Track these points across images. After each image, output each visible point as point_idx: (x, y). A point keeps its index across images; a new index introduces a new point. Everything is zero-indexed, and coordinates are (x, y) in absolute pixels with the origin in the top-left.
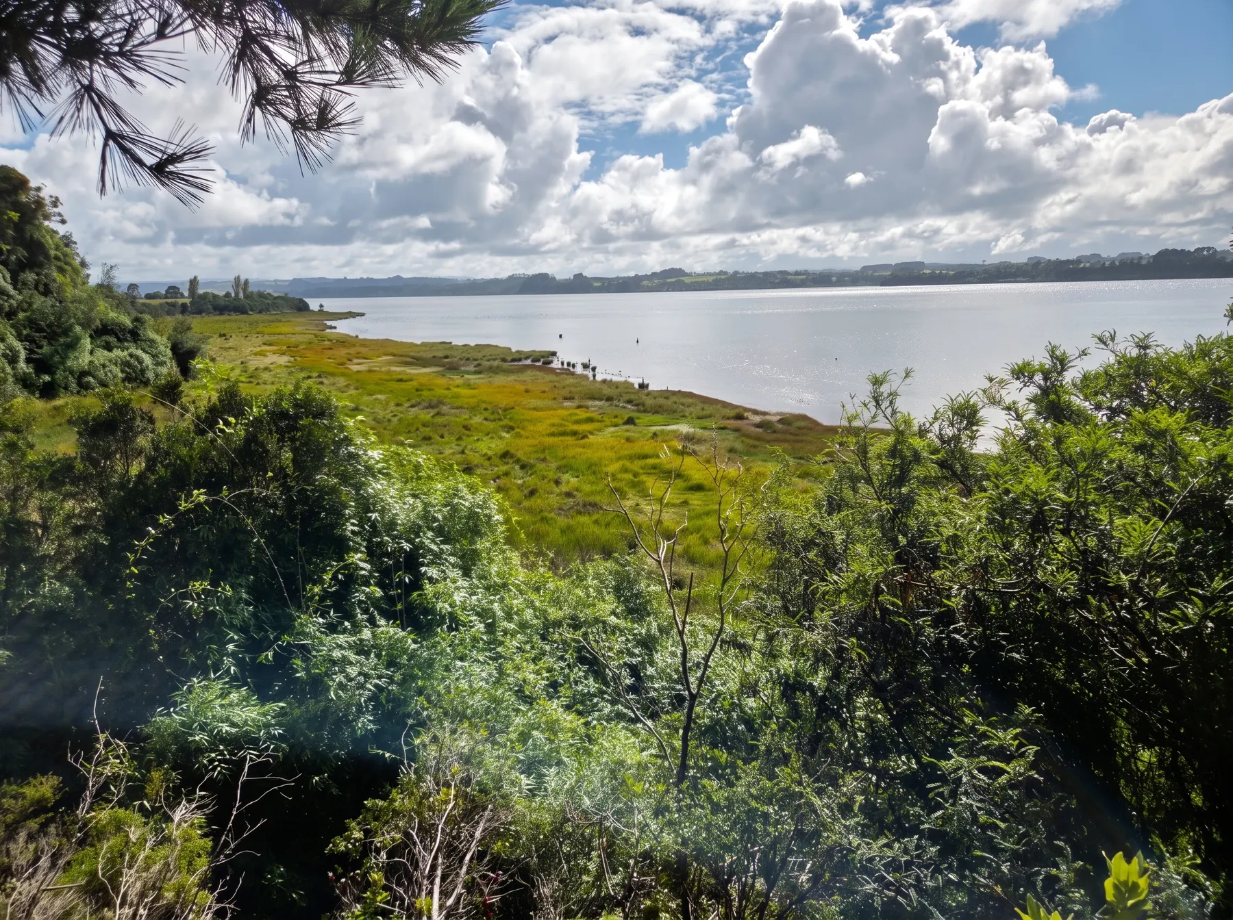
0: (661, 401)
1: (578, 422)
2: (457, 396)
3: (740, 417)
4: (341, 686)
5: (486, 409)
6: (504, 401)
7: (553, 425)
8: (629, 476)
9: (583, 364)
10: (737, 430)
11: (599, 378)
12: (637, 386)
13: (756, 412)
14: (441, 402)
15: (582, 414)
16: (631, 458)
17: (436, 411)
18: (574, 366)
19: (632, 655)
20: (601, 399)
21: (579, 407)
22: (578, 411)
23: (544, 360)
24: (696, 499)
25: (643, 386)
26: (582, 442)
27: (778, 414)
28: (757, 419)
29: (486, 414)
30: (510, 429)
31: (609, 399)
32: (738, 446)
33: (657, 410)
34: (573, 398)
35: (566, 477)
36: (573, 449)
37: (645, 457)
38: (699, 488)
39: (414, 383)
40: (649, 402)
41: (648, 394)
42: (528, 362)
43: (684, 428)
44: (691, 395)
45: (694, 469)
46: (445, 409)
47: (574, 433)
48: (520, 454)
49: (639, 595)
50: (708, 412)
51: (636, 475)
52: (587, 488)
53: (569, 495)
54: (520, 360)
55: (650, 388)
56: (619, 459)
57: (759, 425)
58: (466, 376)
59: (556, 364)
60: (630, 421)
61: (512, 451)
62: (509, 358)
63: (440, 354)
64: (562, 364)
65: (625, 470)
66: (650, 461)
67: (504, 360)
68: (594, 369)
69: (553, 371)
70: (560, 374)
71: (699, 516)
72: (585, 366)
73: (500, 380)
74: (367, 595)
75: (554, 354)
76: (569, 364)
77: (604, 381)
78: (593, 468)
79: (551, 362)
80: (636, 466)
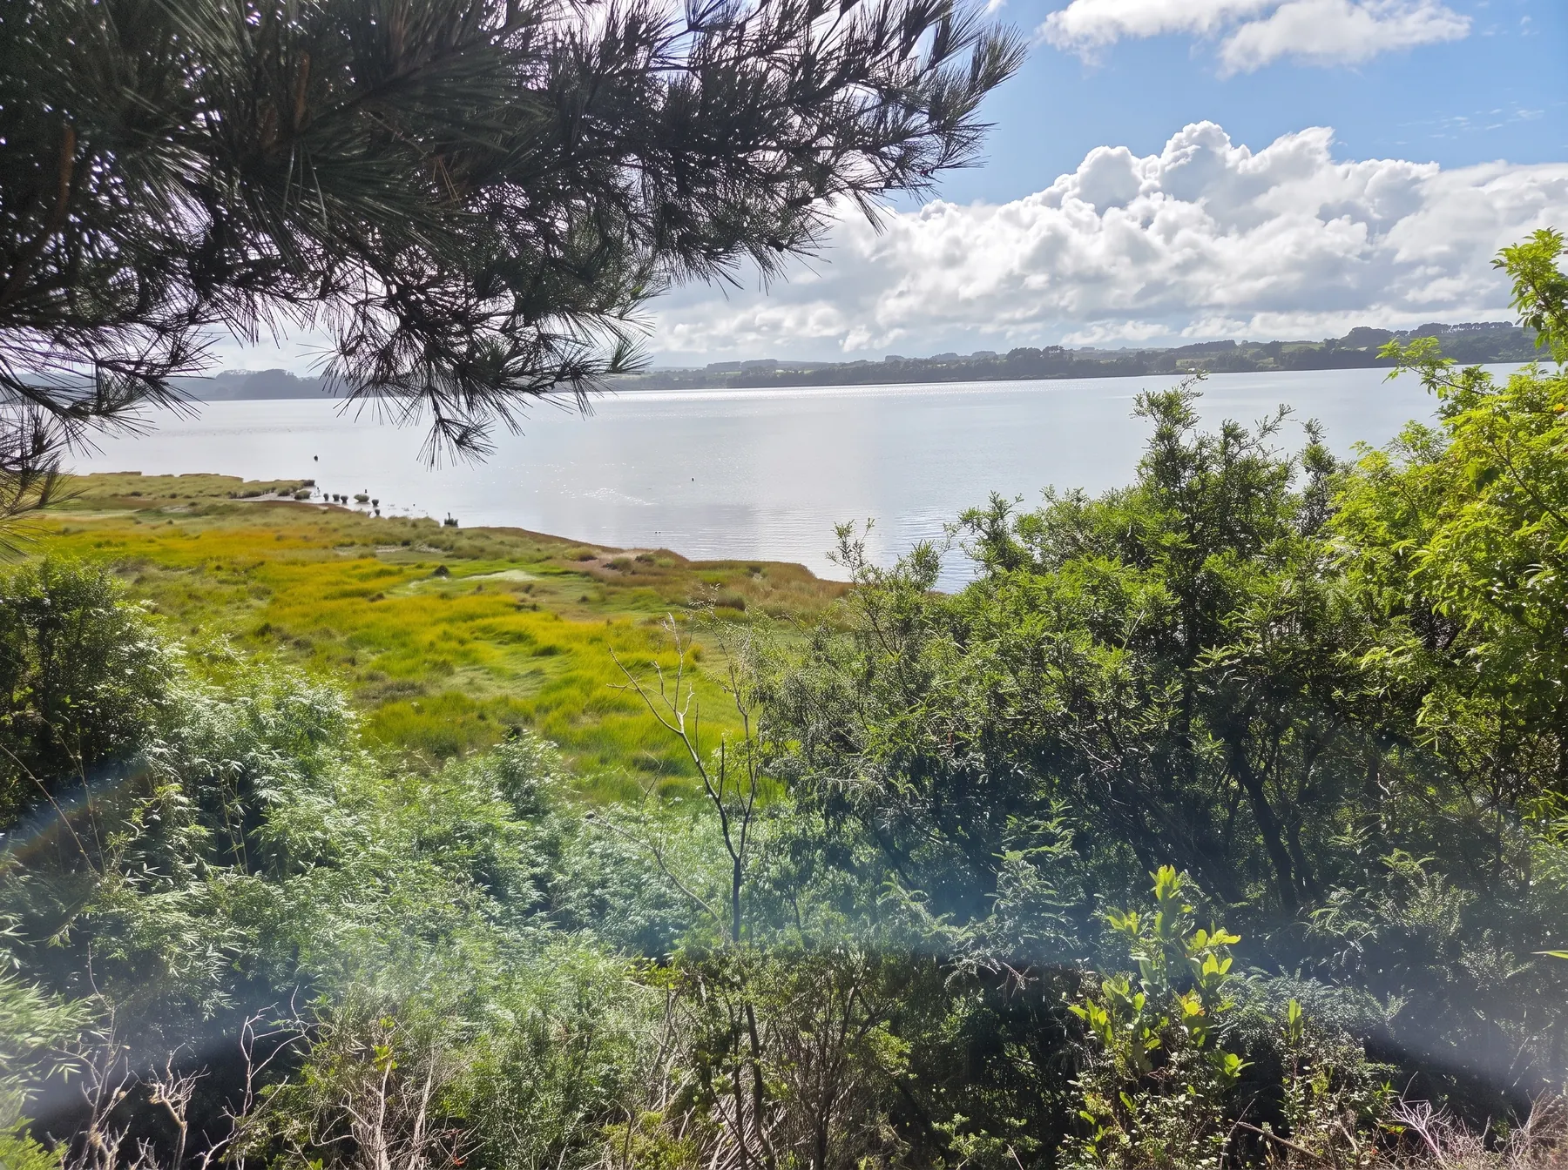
0: (479, 543)
1: (364, 578)
2: (166, 551)
3: (586, 558)
4: (181, 960)
5: (218, 568)
6: (244, 556)
7: (329, 583)
8: (454, 645)
9: (357, 497)
10: (586, 574)
11: (385, 514)
12: (442, 524)
13: (605, 549)
14: (142, 562)
15: (369, 566)
16: (451, 620)
17: (136, 575)
18: (345, 499)
19: (533, 864)
20: (394, 543)
21: (362, 557)
22: (363, 562)
23: (297, 492)
24: (548, 665)
25: (450, 523)
26: (379, 603)
27: (635, 550)
28: (610, 558)
29: (222, 575)
30: (261, 594)
31: (406, 543)
32: (592, 595)
33: (475, 555)
34: (352, 544)
35: (364, 651)
36: (367, 615)
37: (471, 617)
38: (549, 652)
39: (89, 538)
40: (464, 543)
41: (460, 533)
42: (273, 496)
43: (517, 575)
44: (517, 532)
45: (540, 627)
46: (151, 570)
47: (363, 594)
48: (287, 627)
49: (530, 791)
50: (546, 554)
51: (462, 642)
52: (397, 666)
53: (372, 678)
54: (257, 495)
55: (461, 525)
56: (436, 623)
57: (613, 566)
58: (176, 522)
59: (316, 499)
60: (442, 571)
61: (274, 625)
62: (242, 493)
63: (124, 490)
64: (326, 497)
65: (446, 637)
66: (480, 622)
67: (234, 496)
68: (375, 503)
69: (312, 508)
70: (325, 512)
71: (557, 688)
72: (362, 500)
73: (232, 524)
74: (188, 836)
75: (311, 484)
76: (336, 498)
77: (393, 519)
78: (401, 637)
79: (307, 496)
80: (461, 630)
